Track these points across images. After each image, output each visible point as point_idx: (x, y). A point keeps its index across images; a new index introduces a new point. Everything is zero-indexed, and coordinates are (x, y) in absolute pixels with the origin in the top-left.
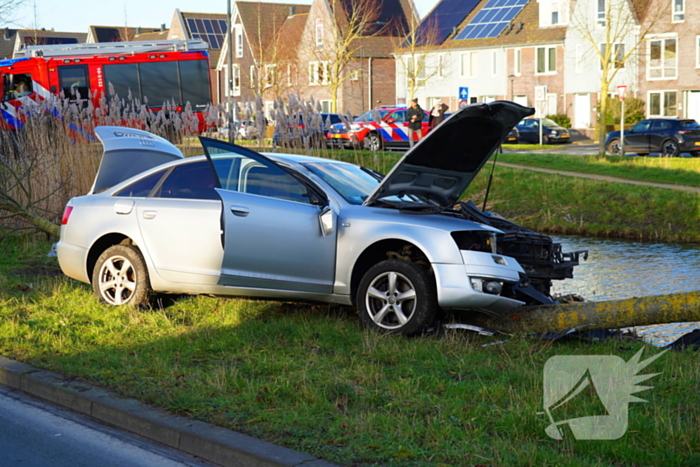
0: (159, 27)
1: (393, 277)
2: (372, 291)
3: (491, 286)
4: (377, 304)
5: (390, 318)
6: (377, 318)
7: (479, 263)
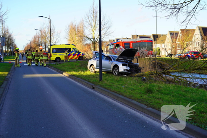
0: (166, 34)
1: (116, 69)
2: (114, 71)
3: (125, 70)
4: (114, 72)
5: (115, 74)
6: (114, 74)
7: (125, 67)
